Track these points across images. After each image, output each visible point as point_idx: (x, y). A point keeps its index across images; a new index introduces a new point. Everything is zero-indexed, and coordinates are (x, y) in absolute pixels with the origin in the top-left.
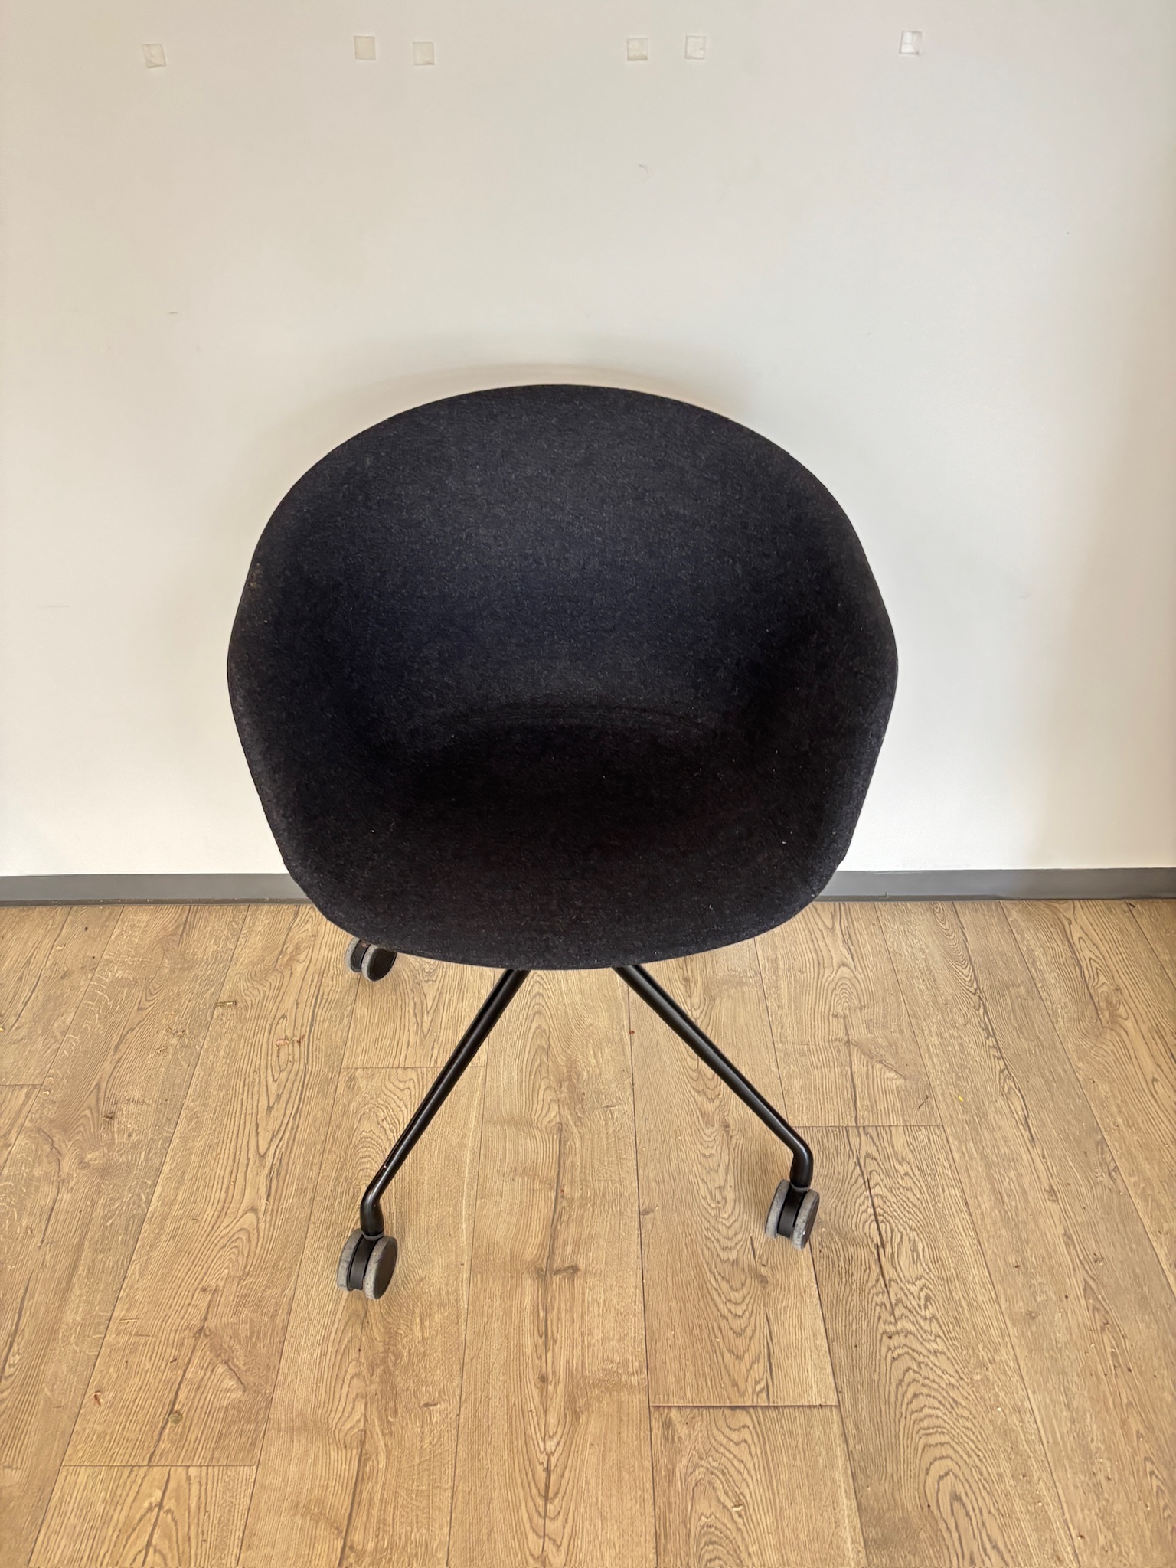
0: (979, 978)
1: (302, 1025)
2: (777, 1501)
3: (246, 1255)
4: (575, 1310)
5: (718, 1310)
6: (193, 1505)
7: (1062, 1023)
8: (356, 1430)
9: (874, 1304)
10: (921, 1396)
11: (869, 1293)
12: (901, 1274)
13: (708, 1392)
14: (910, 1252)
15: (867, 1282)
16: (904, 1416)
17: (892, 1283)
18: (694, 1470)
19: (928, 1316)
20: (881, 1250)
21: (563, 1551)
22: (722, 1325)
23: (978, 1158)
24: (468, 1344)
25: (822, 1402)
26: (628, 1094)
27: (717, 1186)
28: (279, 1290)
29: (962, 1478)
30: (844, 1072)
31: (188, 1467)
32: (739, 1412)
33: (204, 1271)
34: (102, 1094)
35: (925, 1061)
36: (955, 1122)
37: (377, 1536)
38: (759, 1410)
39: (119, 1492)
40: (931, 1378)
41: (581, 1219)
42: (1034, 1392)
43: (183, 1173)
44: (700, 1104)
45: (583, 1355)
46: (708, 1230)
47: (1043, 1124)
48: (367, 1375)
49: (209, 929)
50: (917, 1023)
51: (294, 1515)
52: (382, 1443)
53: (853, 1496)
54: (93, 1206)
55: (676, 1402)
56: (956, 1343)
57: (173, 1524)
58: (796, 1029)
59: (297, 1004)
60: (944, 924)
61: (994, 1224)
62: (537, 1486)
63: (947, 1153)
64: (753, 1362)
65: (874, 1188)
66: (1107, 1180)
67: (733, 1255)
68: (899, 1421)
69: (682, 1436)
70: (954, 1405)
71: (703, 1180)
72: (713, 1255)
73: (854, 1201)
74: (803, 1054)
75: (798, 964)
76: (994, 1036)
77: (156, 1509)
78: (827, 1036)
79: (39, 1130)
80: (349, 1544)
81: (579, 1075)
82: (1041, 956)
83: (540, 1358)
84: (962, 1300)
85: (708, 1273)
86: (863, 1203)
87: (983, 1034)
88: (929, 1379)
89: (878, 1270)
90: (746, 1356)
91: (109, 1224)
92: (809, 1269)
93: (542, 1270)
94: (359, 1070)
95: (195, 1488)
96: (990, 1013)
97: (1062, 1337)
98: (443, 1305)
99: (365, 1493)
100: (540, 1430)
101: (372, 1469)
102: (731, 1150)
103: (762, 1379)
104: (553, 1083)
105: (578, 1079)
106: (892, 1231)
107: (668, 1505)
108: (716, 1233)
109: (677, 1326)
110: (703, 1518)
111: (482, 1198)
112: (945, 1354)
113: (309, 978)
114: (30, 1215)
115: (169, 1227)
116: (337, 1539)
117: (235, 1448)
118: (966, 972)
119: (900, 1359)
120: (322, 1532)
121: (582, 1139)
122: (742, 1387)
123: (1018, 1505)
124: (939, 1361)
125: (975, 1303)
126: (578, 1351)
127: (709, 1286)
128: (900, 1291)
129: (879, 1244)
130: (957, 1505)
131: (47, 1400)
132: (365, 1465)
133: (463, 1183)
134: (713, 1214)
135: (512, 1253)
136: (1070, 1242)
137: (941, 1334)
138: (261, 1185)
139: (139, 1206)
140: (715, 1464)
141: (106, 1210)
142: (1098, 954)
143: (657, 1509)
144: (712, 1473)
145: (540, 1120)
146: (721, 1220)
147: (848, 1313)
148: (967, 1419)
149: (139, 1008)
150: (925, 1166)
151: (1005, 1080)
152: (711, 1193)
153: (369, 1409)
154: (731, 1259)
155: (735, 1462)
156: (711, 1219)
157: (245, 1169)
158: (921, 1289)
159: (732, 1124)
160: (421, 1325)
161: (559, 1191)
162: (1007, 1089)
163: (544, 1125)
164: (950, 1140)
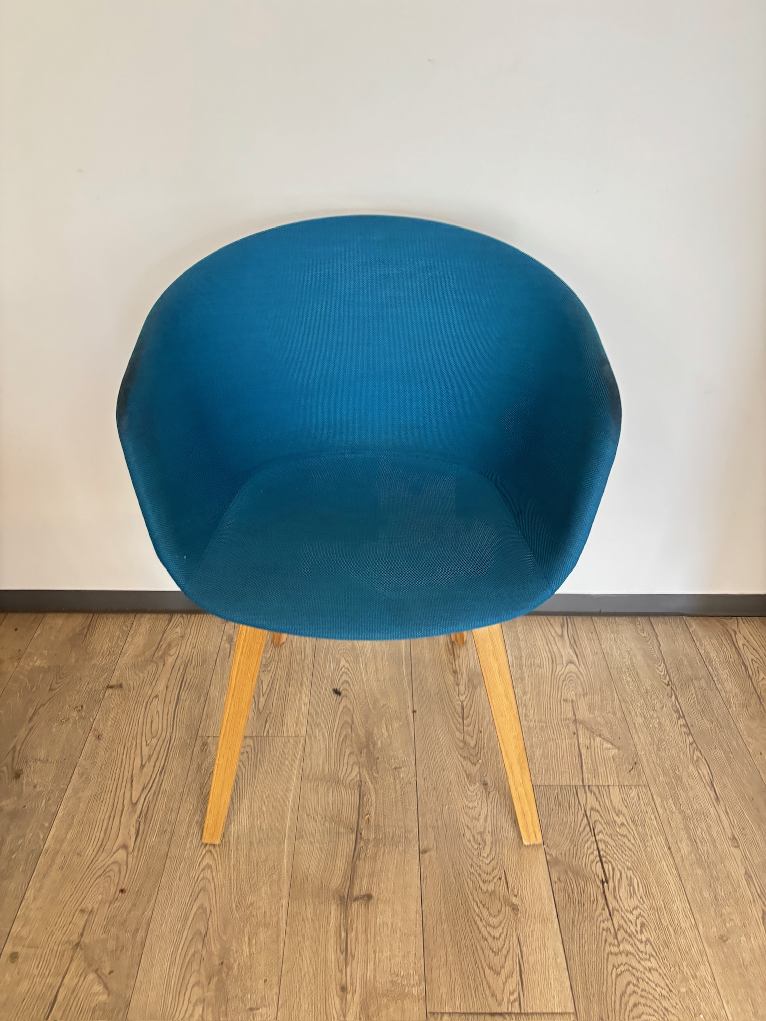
0: (671, 674)
1: (170, 703)
3: (116, 882)
4: (369, 930)
7: (734, 708)
10: (640, 1006)
12: (621, 905)
13: (473, 1002)
14: (627, 887)
15: (596, 911)
17: (615, 911)
19: (644, 939)
20: (606, 885)
22: (483, 945)
23: (677, 812)
24: (285, 959)
25: (563, 1010)
26: (411, 758)
27: (478, 831)
28: (140, 912)
30: (573, 743)
33: (83, 896)
34: (17, 754)
35: (633, 736)
36: (657, 781)
40: (647, 990)
41: (374, 858)
43: (73, 816)
44: (465, 766)
45: (375, 970)
46: (472, 866)
47: (725, 786)
48: (206, 984)
49: (106, 630)
50: (626, 706)
55: (448, 1009)
56: (665, 961)
58: (536, 710)
59: (167, 687)
60: (643, 633)
61: (692, 865)
63: (653, 809)
64: (508, 977)
65: (599, 833)
67: (491, 887)
70: (666, 1013)
71: (468, 826)
72: (476, 887)
73: (583, 845)
74: (542, 729)
75: (537, 662)
76: (684, 717)
78: (559, 716)
81: (375, 744)
82: (715, 657)
83: (341, 971)
84: (669, 926)
86: (590, 847)
87: (675, 715)
88: (645, 991)
89: (604, 901)
90: (503, 972)
91: (13, 857)
92: (550, 900)
93: (344, 897)
94: (210, 738)
96: (680, 700)
97: (747, 957)
98: (267, 926)
102: (489, 803)
104: (356, 750)
105: (374, 746)
106: (613, 870)
108: (478, 869)
111: (299, 839)
112: (657, 971)
113: (176, 668)
115: (59, 860)
118: (660, 668)
119: (622, 975)
121: (376, 793)
122: (499, 996)
124: (653, 976)
125: (679, 929)
126: (371, 966)
127: (473, 911)
129: (604, 880)
133: (286, 827)
134: (475, 854)
135: (321, 883)
136: (749, 879)
137: (654, 954)
138: (131, 828)
139: (37, 843)
141: (12, 846)
142: (758, 656)
145: (345, 778)
146: (481, 858)
147: (581, 937)
149: (50, 689)
150: (636, 818)
151: (694, 751)
152: (474, 836)
154: (490, 891)
156: (474, 858)
157: (120, 814)
158: (637, 918)
159: (489, 783)
160: (249, 943)
161: (358, 833)
162: (695, 758)
163: (348, 782)
164: (655, 797)
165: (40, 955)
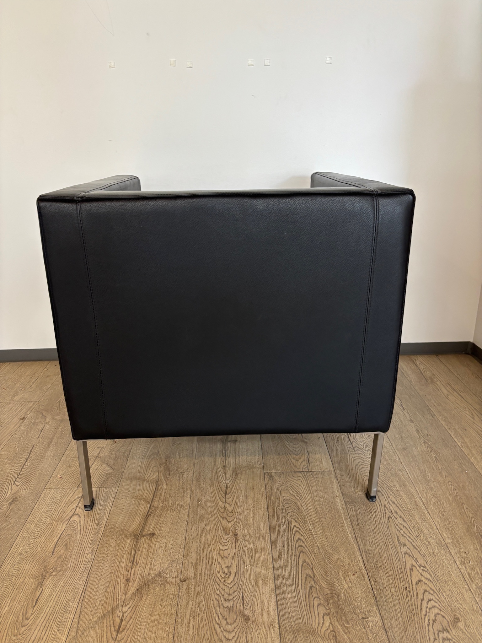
2: (312, 493)
5: (289, 450)
6: (94, 497)
8: (155, 479)
9: (347, 447)
11: (345, 445)
16: (358, 472)
18: (281, 486)
21: (232, 506)
32: (297, 473)
37: (163, 503)
38: (305, 473)
39: (66, 494)
42: (406, 466)
51: (132, 499)
52: (164, 481)
53: (340, 491)
54: (58, 428)
62: (222, 491)
66: (431, 418)
68: (357, 474)
69: (276, 479)
77: (80, 498)
79: (38, 411)
80: (152, 505)
85: (286, 441)
95: (94, 494)
99: (158, 493)
100: (223, 478)
101: (161, 488)
103: (306, 465)
107: (271, 495)
109: (274, 454)
110: (284, 497)
114: (35, 430)
116: (148, 504)
117: (110, 483)
120: (142, 502)
123: (402, 493)
128: (356, 444)
131: (39, 473)
132: (158, 487)
140: (289, 485)
143: (267, 496)
144: (287, 487)
148: (382, 473)
153: (159, 474)
155: (296, 484)
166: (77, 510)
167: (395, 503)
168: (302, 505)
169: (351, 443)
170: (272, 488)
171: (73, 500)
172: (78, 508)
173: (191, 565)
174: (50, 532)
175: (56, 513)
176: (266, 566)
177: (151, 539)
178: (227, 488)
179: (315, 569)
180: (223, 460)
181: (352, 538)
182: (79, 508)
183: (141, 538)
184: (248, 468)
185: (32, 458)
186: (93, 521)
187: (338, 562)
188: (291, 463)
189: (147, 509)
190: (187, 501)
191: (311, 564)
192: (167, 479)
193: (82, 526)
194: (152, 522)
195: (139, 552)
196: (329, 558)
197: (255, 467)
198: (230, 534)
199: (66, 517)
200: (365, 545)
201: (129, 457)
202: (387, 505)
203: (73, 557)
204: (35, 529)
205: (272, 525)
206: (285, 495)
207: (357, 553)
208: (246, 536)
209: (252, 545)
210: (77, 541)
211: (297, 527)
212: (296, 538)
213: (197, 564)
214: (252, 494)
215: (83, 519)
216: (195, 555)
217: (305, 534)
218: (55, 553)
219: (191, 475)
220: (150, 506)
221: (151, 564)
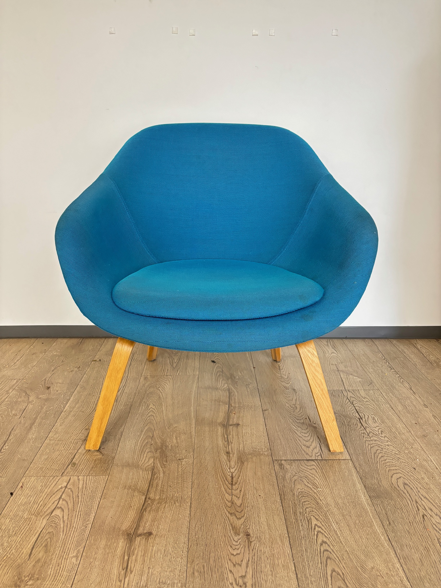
0: (385, 356)
2: (330, 485)
4: (239, 435)
5: (298, 435)
6: (80, 486)
7: (419, 366)
8: (150, 466)
9: (360, 433)
10: (384, 457)
11: (358, 430)
12: (370, 426)
13: (297, 456)
14: (372, 420)
15: (357, 427)
16: (379, 462)
17: (367, 428)
18: (294, 477)
19: (383, 436)
20: (361, 420)
21: (240, 499)
22: (300, 439)
23: (394, 397)
24: (196, 443)
25: (345, 458)
26: (254, 382)
27: (292, 404)
29: (407, 479)
30: (338, 377)
31: (79, 476)
32: (310, 461)
33: (86, 424)
34: (47, 381)
35: (369, 375)
36: (383, 388)
37: (160, 495)
38: (318, 461)
39: (48, 483)
40: (387, 451)
41: (239, 412)
42: (431, 456)
43: (78, 400)
44: (283, 384)
45: (244, 447)
46: (290, 415)
47: (418, 389)
48: (154, 452)
49: (90, 344)
50: (363, 366)
51: (124, 489)
52: (161, 469)
53: (362, 483)
54: (42, 408)
55: (284, 459)
57: (71, 492)
60: (369, 344)
61: (404, 413)
62: (228, 481)
63: (382, 396)
64: (314, 449)
65: (355, 404)
67: (302, 421)
68: (377, 463)
69: (288, 468)
70: (399, 459)
71: (287, 403)
72: (293, 421)
73: (347, 408)
76: (394, 369)
77: (64, 488)
78: (329, 369)
79: (21, 390)
80: (148, 497)
81: (235, 378)
82: (407, 351)
83: (226, 447)
84: (396, 432)
85: (292, 426)
86: (352, 408)
87: (389, 369)
89: (360, 424)
90: (311, 447)
91: (48, 413)
93: (225, 425)
94: (149, 376)
95: (81, 482)
96: (391, 364)
98: (185, 433)
99: (154, 483)
100: (228, 466)
101: (157, 477)
102: (297, 396)
103: (318, 452)
104: (225, 379)
106: (364, 415)
107: (284, 486)
108: (294, 416)
109: (281, 439)
110: (299, 490)
111: (199, 407)
112: (392, 446)
114: (16, 410)
115: (72, 413)
116: (143, 496)
117: (99, 470)
118: (380, 355)
119: (374, 447)
120: (136, 494)
121: (238, 392)
122: (310, 454)
123: (432, 486)
124: (390, 447)
125: (401, 433)
126: (241, 446)
127: (293, 429)
128: (370, 430)
129: (360, 418)
130: (406, 486)
131: (19, 458)
132: (154, 476)
133: (191, 403)
134: (292, 411)
135: (212, 420)
137: (389, 440)
139: (60, 408)
140: (302, 475)
141: (47, 409)
142: (428, 351)
143: (279, 487)
144: (301, 477)
146: (295, 412)
147: (350, 435)
148: (405, 463)
149: (62, 361)
150: (374, 399)
151: (400, 379)
152: (290, 406)
153: (155, 460)
155: (311, 474)
156: (292, 413)
158: (379, 429)
159: (296, 389)
160: (176, 439)
161: (230, 405)
162: (401, 381)
163: (222, 389)
164: (382, 393)
165: (64, 443)
166: (60, 502)
167: (427, 499)
168: (321, 498)
169: (364, 428)
170: (284, 478)
171: (56, 490)
172: (61, 500)
173: (196, 574)
174: (27, 529)
175: (35, 506)
176: (288, 576)
177: (147, 539)
178: (232, 478)
179: (348, 581)
180: (225, 445)
181: (385, 540)
182: (63, 500)
183: (135, 538)
184: (255, 455)
185: (12, 440)
186: (79, 516)
187: (374, 571)
188: (302, 450)
189: (141, 502)
190: (188, 492)
191: (341, 574)
192: (163, 466)
193: (66, 522)
194: (148, 517)
195: (134, 557)
196: (362, 567)
197: (262, 454)
198: (241, 535)
199: (47, 510)
200: (402, 550)
201: (121, 441)
202: (418, 500)
203: (54, 562)
204: (10, 524)
205: (289, 523)
206: (299, 488)
207: (394, 559)
208: (260, 537)
209: (268, 549)
210: (60, 541)
211: (319, 527)
212: (320, 541)
213: (204, 572)
214: (261, 485)
215: (67, 514)
216: (201, 561)
217: (329, 535)
218: (32, 555)
219: (191, 462)
220: (146, 498)
221: (149, 573)
